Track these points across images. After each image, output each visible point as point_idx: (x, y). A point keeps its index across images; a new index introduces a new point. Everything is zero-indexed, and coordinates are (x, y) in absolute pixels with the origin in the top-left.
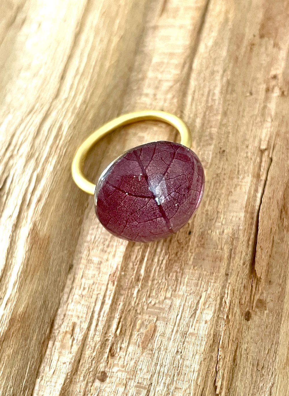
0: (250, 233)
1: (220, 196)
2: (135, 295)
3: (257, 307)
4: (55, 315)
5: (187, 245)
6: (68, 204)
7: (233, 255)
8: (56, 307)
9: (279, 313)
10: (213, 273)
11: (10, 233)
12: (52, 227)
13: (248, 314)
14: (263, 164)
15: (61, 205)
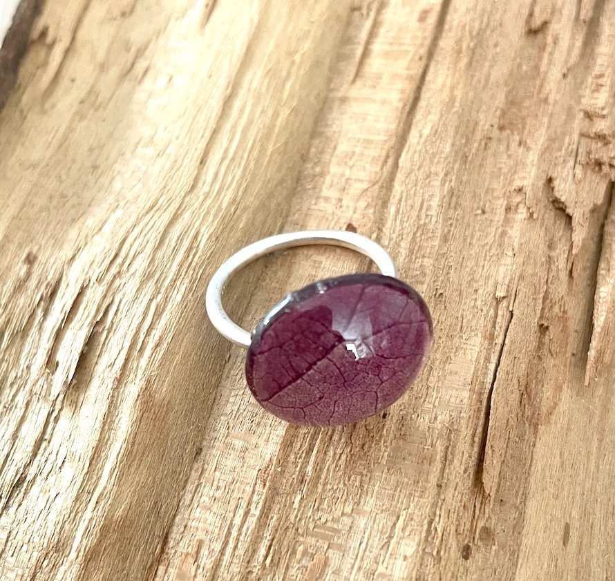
0: (477, 425)
1: (433, 363)
2: (296, 505)
3: (481, 539)
4: (171, 526)
5: (379, 434)
6: (200, 354)
7: (450, 457)
8: (173, 513)
9: (514, 552)
10: (418, 482)
11: (109, 390)
12: (174, 387)
13: (468, 549)
14: (499, 320)
15: (190, 355)
